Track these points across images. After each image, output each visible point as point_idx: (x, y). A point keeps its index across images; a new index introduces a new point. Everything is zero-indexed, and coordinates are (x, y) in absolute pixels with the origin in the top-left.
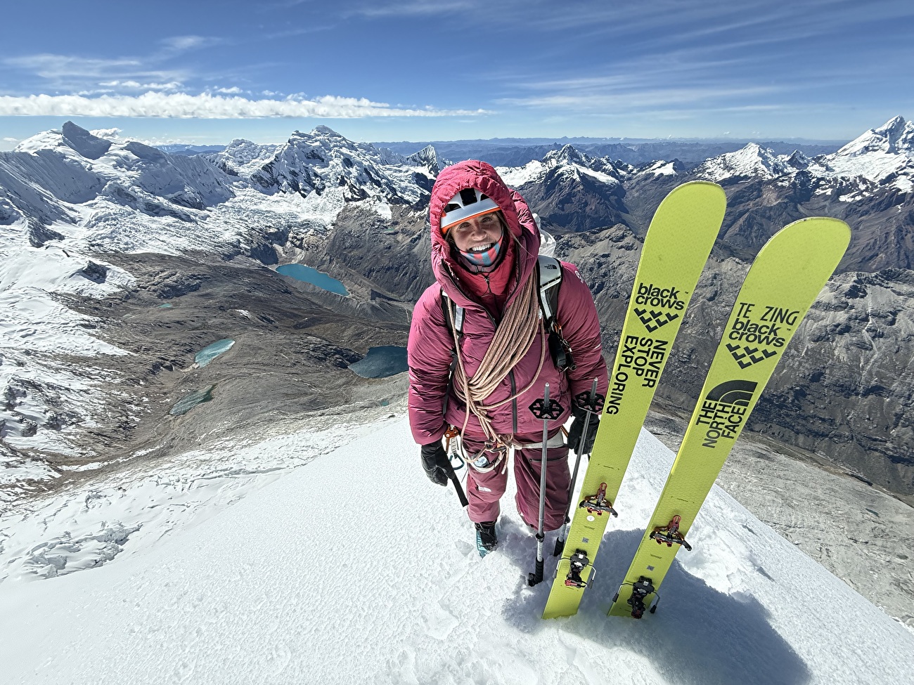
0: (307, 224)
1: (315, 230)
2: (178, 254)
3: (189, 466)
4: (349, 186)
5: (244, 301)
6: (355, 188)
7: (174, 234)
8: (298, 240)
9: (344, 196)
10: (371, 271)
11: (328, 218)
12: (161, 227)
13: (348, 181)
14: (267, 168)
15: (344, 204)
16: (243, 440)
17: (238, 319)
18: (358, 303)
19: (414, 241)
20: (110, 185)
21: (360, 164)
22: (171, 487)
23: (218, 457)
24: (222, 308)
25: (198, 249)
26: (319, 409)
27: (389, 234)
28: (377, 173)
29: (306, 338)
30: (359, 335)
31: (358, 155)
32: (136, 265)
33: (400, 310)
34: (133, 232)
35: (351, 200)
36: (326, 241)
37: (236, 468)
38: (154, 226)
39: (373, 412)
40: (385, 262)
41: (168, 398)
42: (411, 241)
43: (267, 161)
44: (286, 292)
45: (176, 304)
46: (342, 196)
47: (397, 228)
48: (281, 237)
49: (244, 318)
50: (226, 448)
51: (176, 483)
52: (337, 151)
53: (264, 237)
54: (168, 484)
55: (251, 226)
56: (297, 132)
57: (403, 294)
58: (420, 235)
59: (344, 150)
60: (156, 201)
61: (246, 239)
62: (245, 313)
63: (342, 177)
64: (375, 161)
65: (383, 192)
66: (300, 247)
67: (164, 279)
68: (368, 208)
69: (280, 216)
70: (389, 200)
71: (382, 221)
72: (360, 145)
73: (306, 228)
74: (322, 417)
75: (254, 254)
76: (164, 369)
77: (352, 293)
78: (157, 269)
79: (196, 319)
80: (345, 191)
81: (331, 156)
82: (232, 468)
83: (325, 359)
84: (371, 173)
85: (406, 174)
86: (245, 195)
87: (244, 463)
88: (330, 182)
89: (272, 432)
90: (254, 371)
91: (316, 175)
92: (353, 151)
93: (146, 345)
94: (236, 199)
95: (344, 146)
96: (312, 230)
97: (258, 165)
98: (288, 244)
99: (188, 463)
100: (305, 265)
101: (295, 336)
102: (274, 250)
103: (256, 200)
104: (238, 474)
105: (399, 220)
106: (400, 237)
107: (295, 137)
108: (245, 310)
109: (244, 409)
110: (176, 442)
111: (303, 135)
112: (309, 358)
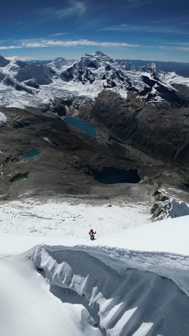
0: (82, 98)
1: (86, 101)
2: (23, 108)
3: (15, 207)
4: (107, 80)
5: (47, 133)
6: (110, 81)
7: (24, 99)
8: (77, 105)
9: (104, 85)
10: (111, 125)
11: (93, 95)
12: (20, 96)
13: (107, 78)
14: (69, 70)
15: (103, 88)
16: (37, 201)
17: (43, 142)
18: (102, 141)
19: (137, 111)
20: (6, 78)
21: (114, 69)
22: (8, 214)
23: (26, 207)
24: (37, 136)
25: (32, 106)
26: (73, 194)
27: (124, 106)
28: (122, 75)
29: (73, 156)
30: (99, 159)
31: (114, 65)
32: (8, 112)
33: (123, 149)
34: (10, 98)
35: (106, 87)
36: (91, 107)
37: (33, 213)
38: (18, 95)
39: (100, 201)
40: (120, 121)
41: (10, 174)
42: (136, 111)
43: (69, 67)
44: (67, 131)
45: (19, 131)
46: (103, 84)
47: (129, 103)
48: (69, 103)
49: (46, 142)
50: (30, 203)
51: (10, 214)
52: (104, 63)
53: (61, 103)
54: (7, 213)
55: (57, 97)
56: (86, 54)
57: (127, 140)
58: (141, 109)
59: (108, 63)
60: (20, 85)
61: (53, 103)
62: (46, 139)
63: (104, 76)
64: (122, 68)
65: (124, 84)
66: (77, 108)
67: (17, 119)
68: (115, 92)
69: (70, 93)
70: (127, 88)
71: (121, 99)
72: (116, 61)
73: (82, 99)
74: (74, 199)
75: (56, 110)
76: (10, 161)
77: (99, 136)
78: (15, 114)
79: (26, 139)
80: (104, 82)
81: (100, 65)
82: (32, 213)
83: (80, 169)
84: (119, 74)
85: (138, 76)
86: (57, 82)
87: (37, 212)
88: (98, 77)
89: (50, 200)
90: (46, 168)
91: (91, 73)
92: (112, 63)
93: (5, 149)
94: (52, 84)
95: (108, 60)
96: (84, 101)
97: (65, 68)
98: (72, 107)
99: (14, 206)
100: (78, 118)
101: (68, 154)
102: (64, 109)
103: (61, 85)
104: (34, 216)
105: (131, 100)
106: (130, 109)
107: (85, 56)
108: (47, 138)
109: (39, 186)
110: (11, 195)
111: (88, 55)
112: (73, 167)
